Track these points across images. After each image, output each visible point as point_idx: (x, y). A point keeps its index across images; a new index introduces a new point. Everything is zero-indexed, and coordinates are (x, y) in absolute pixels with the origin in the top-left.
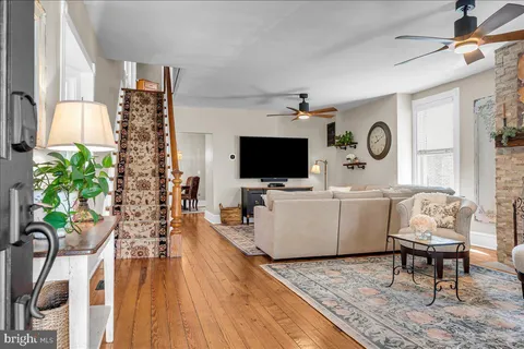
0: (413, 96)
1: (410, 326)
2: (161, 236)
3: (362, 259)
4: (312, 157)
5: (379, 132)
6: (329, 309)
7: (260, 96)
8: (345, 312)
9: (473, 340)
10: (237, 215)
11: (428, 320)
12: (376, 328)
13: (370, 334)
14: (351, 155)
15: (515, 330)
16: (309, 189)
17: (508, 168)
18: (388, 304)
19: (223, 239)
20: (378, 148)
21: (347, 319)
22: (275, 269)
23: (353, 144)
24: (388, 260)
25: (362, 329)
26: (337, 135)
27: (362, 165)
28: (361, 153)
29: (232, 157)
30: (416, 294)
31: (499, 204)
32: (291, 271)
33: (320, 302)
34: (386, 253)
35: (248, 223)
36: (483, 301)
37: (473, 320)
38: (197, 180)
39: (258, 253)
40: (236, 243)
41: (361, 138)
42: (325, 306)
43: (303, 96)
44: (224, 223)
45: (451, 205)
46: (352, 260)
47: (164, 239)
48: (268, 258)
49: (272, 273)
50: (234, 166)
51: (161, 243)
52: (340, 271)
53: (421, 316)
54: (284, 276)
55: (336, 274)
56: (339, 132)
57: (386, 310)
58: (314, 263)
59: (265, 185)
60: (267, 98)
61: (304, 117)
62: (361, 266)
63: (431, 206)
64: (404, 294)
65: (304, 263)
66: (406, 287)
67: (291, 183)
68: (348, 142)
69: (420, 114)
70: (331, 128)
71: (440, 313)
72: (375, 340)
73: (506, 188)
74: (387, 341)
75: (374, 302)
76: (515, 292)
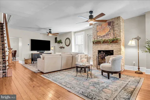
0: (75, 32)
1: (85, 86)
2: (3, 70)
3: (67, 70)
4: (51, 45)
5: (68, 40)
6: (65, 86)
7: (38, 28)
8: (69, 86)
9: (99, 87)
10: (30, 61)
11: (88, 84)
12: (78, 89)
13: (78, 91)
14: (61, 45)
15: (104, 83)
16: (51, 53)
17: (95, 48)
18: (78, 81)
19: (26, 68)
20: (68, 44)
21: (70, 88)
22: (45, 76)
23: (62, 43)
24: (73, 70)
25: (75, 90)
26: (57, 40)
27: (64, 48)
28: (63, 45)
29: (28, 45)
30: (82, 78)
31: (93, 56)
32: (50, 76)
33: (62, 84)
34: (72, 68)
35: (34, 63)
36: (95, 77)
37: (96, 82)
38: (15, 51)
39: (39, 71)
40: (31, 69)
41: (63, 41)
42: (63, 85)
43: (50, 30)
44: (26, 63)
45: (86, 56)
46: (65, 71)
47: (4, 71)
48: (42, 73)
49: (45, 77)
50: (29, 47)
51: (4, 72)
52: (63, 74)
53: (86, 83)
54: (49, 78)
55: (62, 75)
56: (58, 40)
57: (78, 83)
58: (55, 73)
59: (38, 53)
60: (40, 29)
61: (50, 35)
62: (67, 72)
63: (82, 57)
64: (80, 78)
65: (53, 73)
66: (80, 76)
67: (46, 52)
68: (60, 42)
69: (76, 37)
70: (56, 38)
71: (90, 82)
72: (80, 93)
73: (95, 53)
74: (82, 92)
75: (75, 81)
76: (100, 74)
